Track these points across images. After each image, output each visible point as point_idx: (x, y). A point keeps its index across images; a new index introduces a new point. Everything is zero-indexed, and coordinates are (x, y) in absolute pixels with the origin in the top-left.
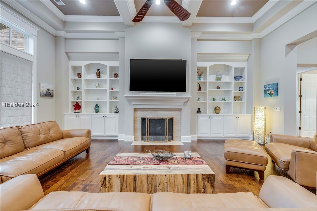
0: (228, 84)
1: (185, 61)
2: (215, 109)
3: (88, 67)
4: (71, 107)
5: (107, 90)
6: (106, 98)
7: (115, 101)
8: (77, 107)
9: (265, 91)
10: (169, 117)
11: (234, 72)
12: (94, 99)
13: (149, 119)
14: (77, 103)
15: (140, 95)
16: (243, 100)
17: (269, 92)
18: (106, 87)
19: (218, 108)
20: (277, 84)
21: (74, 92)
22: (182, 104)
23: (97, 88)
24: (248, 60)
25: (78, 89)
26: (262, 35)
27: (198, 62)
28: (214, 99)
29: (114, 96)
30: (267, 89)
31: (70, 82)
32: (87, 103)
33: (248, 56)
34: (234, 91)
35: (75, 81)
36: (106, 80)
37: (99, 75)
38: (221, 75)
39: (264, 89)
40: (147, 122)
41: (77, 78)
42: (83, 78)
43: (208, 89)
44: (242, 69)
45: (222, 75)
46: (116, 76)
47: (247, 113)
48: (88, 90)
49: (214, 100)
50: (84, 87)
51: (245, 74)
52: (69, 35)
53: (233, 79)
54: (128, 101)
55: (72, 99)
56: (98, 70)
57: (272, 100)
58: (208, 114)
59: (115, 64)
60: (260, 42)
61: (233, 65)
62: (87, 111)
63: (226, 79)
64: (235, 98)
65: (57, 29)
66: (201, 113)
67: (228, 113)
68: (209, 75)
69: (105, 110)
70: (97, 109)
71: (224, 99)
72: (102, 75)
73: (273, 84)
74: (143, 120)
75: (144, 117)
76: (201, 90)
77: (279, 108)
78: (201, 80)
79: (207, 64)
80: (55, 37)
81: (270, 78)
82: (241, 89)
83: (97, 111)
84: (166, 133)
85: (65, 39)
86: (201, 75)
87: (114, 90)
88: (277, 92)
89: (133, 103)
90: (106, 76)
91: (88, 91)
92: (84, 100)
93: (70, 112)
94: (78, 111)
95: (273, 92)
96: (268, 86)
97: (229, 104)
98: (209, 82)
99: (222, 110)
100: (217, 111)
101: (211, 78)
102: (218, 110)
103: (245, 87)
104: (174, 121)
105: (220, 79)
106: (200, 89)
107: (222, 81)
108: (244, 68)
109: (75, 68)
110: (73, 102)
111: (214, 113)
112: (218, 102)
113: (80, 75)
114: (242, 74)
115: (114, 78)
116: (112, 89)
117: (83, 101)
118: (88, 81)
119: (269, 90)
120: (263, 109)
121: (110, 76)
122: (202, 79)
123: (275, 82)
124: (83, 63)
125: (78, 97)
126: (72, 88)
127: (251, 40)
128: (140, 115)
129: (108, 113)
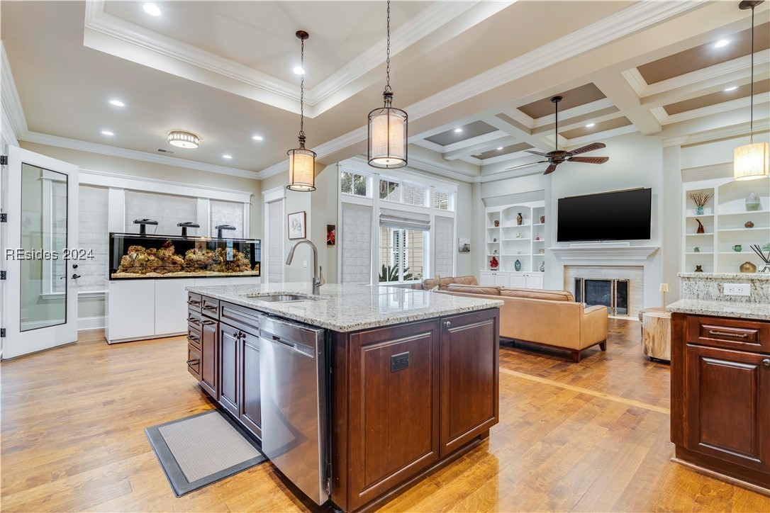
1: (647, 191)
2: (742, 266)
3: (507, 212)
4: (487, 263)
5: (530, 240)
6: (529, 251)
7: (541, 254)
8: (494, 263)
10: (618, 279)
12: (514, 252)
13: (586, 281)
14: (494, 258)
15: (571, 248)
18: (530, 236)
19: (747, 266)
21: (491, 245)
22: (645, 258)
23: (518, 239)
25: (495, 240)
28: (738, 247)
29: (540, 248)
31: (487, 233)
32: (506, 258)
35: (491, 231)
36: (530, 226)
37: (520, 222)
38: (759, 199)
40: (583, 285)
41: (493, 227)
42: (501, 226)
43: (717, 230)
45: (761, 199)
46: (543, 220)
48: (507, 241)
49: (737, 250)
50: (502, 238)
52: (485, 179)
54: (556, 255)
55: (487, 254)
56: (520, 214)
59: (541, 204)
62: (505, 267)
65: (473, 176)
69: (528, 267)
70: (518, 265)
72: (524, 220)
74: (578, 282)
75: (579, 277)
78: (703, 213)
80: (472, 184)
83: (517, 269)
84: (612, 302)
85: (482, 183)
87: (541, 240)
89: (562, 258)
90: (529, 222)
91: (507, 243)
92: (502, 254)
93: (486, 270)
94: (495, 268)
98: (719, 216)
101: (723, 208)
104: (630, 285)
105: (757, 207)
107: (762, 210)
109: (491, 215)
110: (489, 257)
113: (497, 223)
115: (541, 224)
116: (538, 239)
117: (500, 255)
118: (507, 230)
121: (535, 221)
122: (706, 210)
124: (500, 209)
125: (496, 251)
126: (489, 240)
128: (574, 274)
129: (531, 272)
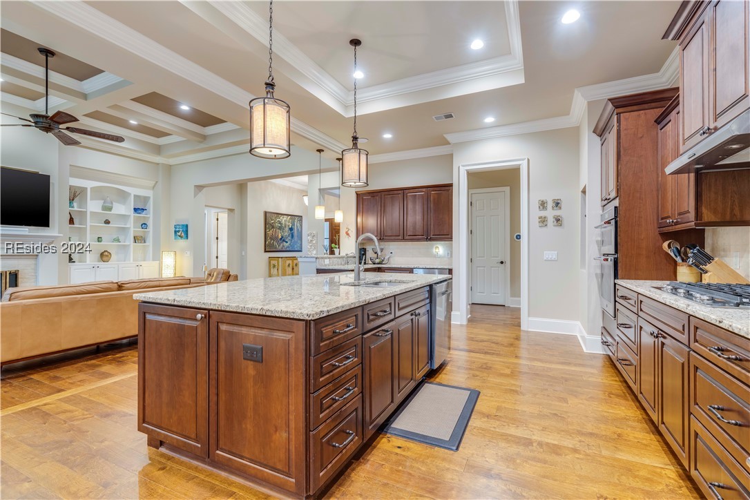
0: (124, 217)
1: (48, 177)
2: (102, 255)
9: (175, 232)
10: (10, 270)
11: (134, 201)
16: (147, 242)
17: (179, 234)
19: (106, 253)
20: (187, 226)
24: (154, 188)
26: (172, 161)
27: (70, 179)
28: (99, 239)
30: (177, 230)
33: (154, 182)
34: (133, 228)
38: (112, 203)
39: (174, 229)
43: (89, 223)
44: (146, 199)
45: (114, 203)
47: (153, 260)
49: (98, 241)
51: (150, 206)
53: (133, 210)
57: (182, 243)
58: (88, 262)
60: (169, 169)
61: (133, 191)
63: (120, 209)
64: (136, 239)
66: (74, 262)
67: (125, 261)
68: (91, 200)
71: (118, 240)
73: (183, 225)
76: (73, 224)
77: (189, 253)
78: (73, 207)
79: (88, 184)
81: (181, 217)
82: (144, 225)
86: (73, 200)
88: (187, 234)
95: (183, 234)
96: (178, 227)
97: (125, 247)
98: (91, 212)
99: (114, 257)
100: (105, 259)
101: (93, 206)
102: (107, 256)
103: (150, 224)
104: (20, 276)
105: (110, 209)
106: (71, 221)
107: (113, 212)
108: (149, 198)
111: (99, 261)
112: (106, 244)
114: (145, 205)
119: (179, 231)
120: (172, 254)
122: (75, 204)
123: (186, 224)
127: (158, 164)
